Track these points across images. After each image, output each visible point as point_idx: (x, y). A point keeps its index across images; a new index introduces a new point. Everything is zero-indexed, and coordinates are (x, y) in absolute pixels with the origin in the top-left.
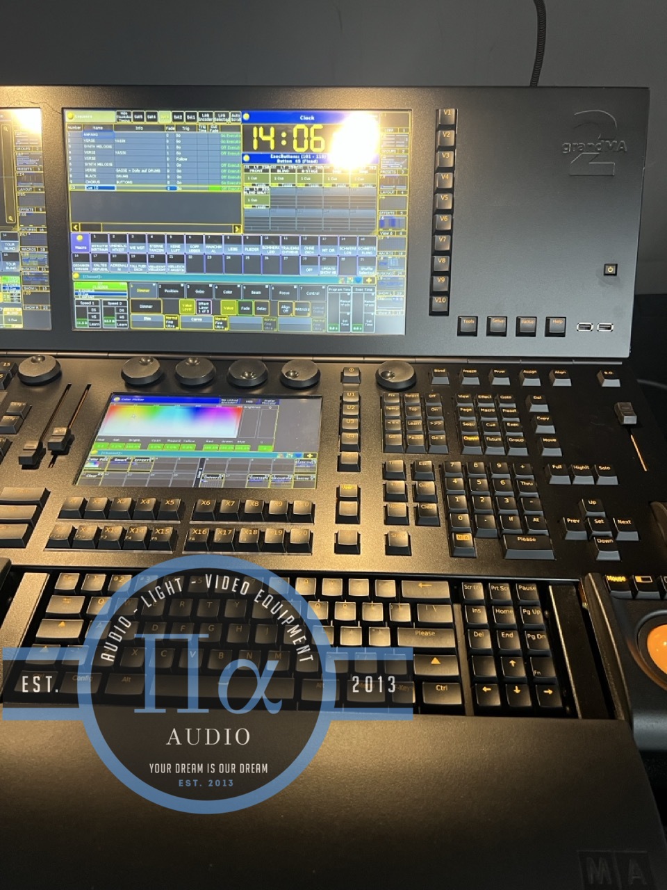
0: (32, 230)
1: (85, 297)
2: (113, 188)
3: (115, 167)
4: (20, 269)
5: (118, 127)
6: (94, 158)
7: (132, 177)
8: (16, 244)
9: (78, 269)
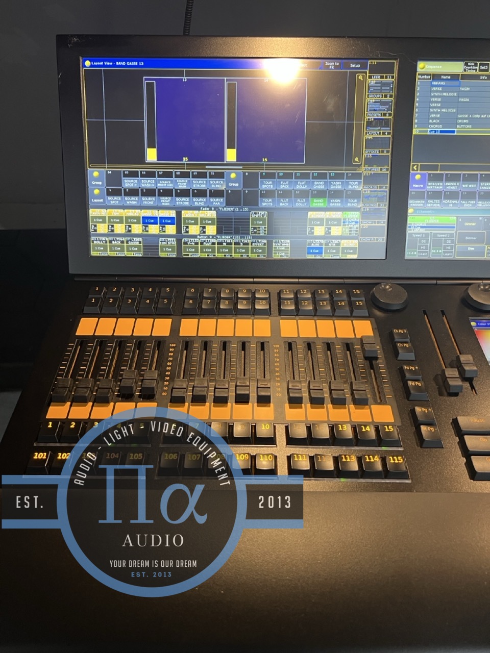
0: (375, 170)
1: (417, 230)
2: (453, 132)
3: (457, 113)
4: (361, 205)
5: (464, 77)
6: (439, 105)
7: (472, 122)
8: (359, 183)
9: (413, 205)
